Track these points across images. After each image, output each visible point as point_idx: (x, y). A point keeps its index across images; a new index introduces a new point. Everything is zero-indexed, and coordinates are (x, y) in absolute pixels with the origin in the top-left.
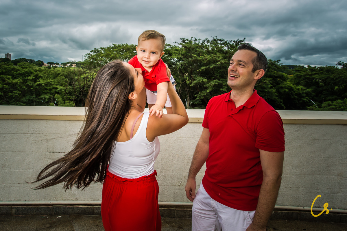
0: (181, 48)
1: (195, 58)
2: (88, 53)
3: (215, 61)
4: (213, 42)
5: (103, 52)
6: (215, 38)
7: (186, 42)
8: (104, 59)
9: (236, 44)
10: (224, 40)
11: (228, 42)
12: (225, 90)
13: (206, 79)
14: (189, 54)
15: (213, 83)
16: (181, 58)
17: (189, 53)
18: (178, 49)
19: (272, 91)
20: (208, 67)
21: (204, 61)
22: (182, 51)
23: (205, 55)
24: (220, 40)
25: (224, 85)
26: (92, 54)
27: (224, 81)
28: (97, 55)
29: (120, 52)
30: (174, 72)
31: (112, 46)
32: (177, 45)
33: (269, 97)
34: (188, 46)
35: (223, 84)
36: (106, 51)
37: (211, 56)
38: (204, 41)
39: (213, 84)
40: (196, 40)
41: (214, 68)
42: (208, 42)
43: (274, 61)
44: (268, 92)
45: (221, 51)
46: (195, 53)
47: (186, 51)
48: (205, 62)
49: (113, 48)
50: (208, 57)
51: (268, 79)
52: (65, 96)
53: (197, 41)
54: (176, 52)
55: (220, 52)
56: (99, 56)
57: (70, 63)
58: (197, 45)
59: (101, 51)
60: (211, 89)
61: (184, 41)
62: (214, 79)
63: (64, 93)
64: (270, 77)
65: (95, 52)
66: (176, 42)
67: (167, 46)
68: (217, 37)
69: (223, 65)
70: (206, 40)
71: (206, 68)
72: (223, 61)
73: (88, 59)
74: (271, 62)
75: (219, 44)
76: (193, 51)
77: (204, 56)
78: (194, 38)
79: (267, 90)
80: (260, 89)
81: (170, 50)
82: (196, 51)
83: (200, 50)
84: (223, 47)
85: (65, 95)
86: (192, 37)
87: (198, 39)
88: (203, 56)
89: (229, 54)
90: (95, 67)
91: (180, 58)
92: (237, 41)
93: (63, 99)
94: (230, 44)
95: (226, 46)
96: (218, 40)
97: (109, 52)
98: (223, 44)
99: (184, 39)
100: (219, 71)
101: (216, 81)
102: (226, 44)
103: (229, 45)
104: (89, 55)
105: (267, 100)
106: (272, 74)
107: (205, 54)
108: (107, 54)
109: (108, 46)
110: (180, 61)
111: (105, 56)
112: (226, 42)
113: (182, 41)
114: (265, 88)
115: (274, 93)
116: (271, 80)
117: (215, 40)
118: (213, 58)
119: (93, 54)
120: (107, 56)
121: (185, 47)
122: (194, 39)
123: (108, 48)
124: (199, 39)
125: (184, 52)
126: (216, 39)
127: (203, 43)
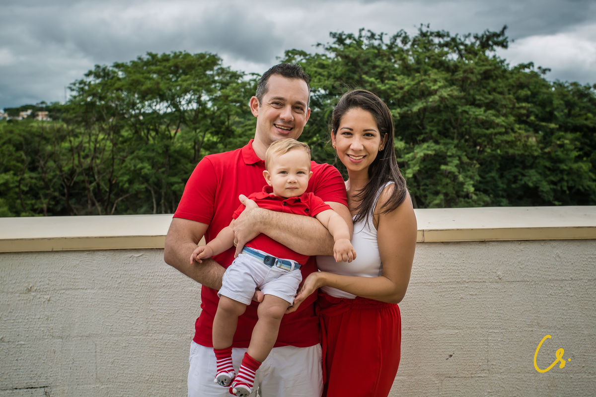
0: (333, 61)
1: (371, 86)
2: (80, 79)
3: (425, 94)
4: (419, 40)
5: (121, 74)
6: (424, 29)
7: (348, 41)
8: (124, 94)
9: (481, 42)
10: (448, 35)
11: (460, 39)
12: (454, 170)
13: (401, 140)
14: (356, 77)
15: (420, 151)
16: (333, 87)
17: (354, 72)
18: (325, 63)
19: (581, 167)
20: (405, 109)
21: (396, 93)
22: (335, 67)
23: (399, 78)
24: (439, 35)
25: (450, 156)
26: (90, 82)
27: (449, 146)
28: (106, 84)
29: (168, 74)
30: (317, 125)
31: (146, 57)
32: (321, 51)
33: (571, 183)
34: (352, 53)
35: (449, 154)
36: (130, 72)
37: (413, 80)
38: (395, 38)
39: (422, 154)
40: (373, 36)
41: (424, 110)
42: (405, 41)
43: (585, 87)
44: (570, 172)
45: (441, 65)
46: (372, 71)
47: (347, 68)
48: (399, 96)
49: (147, 63)
50: (406, 82)
51: (570, 136)
52: (19, 201)
53: (376, 39)
54: (320, 70)
55: (438, 68)
56: (111, 86)
57: (30, 109)
58: (376, 51)
59: (114, 72)
60: (417, 168)
61: (340, 40)
62: (424, 141)
63: (16, 193)
64: (575, 129)
65: (97, 76)
66: (319, 45)
67: (296, 57)
68: (428, 27)
69: (447, 103)
70: (400, 36)
71: (402, 112)
72: (445, 93)
73: (80, 95)
74: (578, 90)
75: (435, 44)
76: (366, 69)
77: (396, 80)
78: (369, 31)
79: (566, 165)
80: (548, 164)
81: (305, 66)
82: (374, 67)
83: (383, 65)
84: (447, 53)
85: (17, 199)
86: (363, 29)
87: (377, 33)
88: (393, 79)
89: (461, 72)
90: (101, 119)
91: (331, 87)
92: (483, 37)
93: (14, 210)
94: (466, 45)
95: (455, 52)
96: (432, 34)
97: (138, 76)
98: (447, 45)
99: (341, 35)
100: (435, 120)
101: (428, 147)
102: (454, 44)
103: (462, 47)
104: (82, 86)
105: (568, 192)
106: (581, 121)
107: (398, 75)
108: (133, 80)
109: (135, 59)
110: (331, 95)
111: (127, 86)
112: (454, 40)
113: (335, 40)
114: (561, 161)
115: (586, 172)
116: (577, 139)
117: (424, 35)
118: (418, 83)
119: (92, 83)
120: (133, 86)
121: (345, 57)
122: (369, 34)
123: (134, 64)
124: (382, 34)
125: (340, 70)
126: (427, 32)
127: (392, 44)
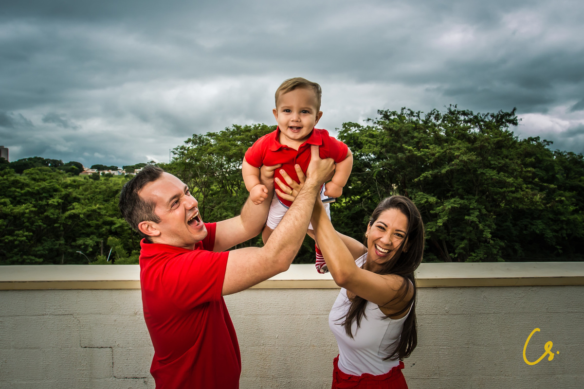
0: (381, 132)
1: (409, 152)
2: (181, 145)
3: (451, 158)
4: (448, 117)
5: (212, 142)
6: (453, 109)
7: (392, 117)
8: (214, 157)
9: (496, 120)
10: (472, 114)
11: (480, 117)
12: (475, 219)
13: (434, 196)
14: (398, 145)
15: (448, 205)
16: (381, 153)
17: (397, 142)
18: (374, 133)
19: (577, 219)
20: (436, 171)
21: (429, 159)
22: (383, 137)
23: (431, 147)
24: (464, 113)
25: (472, 209)
26: (189, 148)
27: (472, 201)
28: (200, 149)
29: (249, 142)
30: (367, 182)
31: (232, 129)
32: (371, 124)
33: (569, 232)
34: (396, 126)
35: (471, 207)
36: (220, 140)
37: (442, 149)
38: (429, 115)
39: (450, 207)
40: (412, 113)
41: (451, 172)
42: (437, 117)
43: (578, 156)
44: (568, 222)
45: (463, 136)
46: (411, 141)
47: (391, 138)
48: (431, 161)
49: (233, 133)
50: (437, 150)
51: (567, 194)
52: (131, 240)
53: (414, 116)
54: (371, 139)
55: (462, 140)
56: (205, 150)
57: (142, 167)
58: (414, 126)
59: (208, 140)
60: (446, 218)
61: (386, 116)
62: (453, 196)
63: (129, 234)
64: (571, 189)
65: (194, 143)
66: (369, 120)
67: (351, 128)
68: (456, 107)
69: (469, 166)
70: (433, 114)
71: (433, 173)
72: (465, 158)
73: (180, 158)
74: (574, 159)
75: (461, 121)
76: (406, 139)
77: (429, 149)
78: (409, 110)
79: (565, 217)
80: (551, 216)
81: (358, 136)
82: (413, 138)
83: (420, 136)
84: (470, 128)
85: (130, 238)
86: (405, 108)
87: (416, 111)
88: (427, 147)
89: (479, 142)
90: (195, 176)
91: (379, 153)
92: (498, 116)
93: (127, 247)
94: (485, 122)
95: (476, 126)
96: (459, 112)
97: (227, 144)
98: (470, 121)
99: (386, 112)
100: (461, 180)
101: (454, 201)
102: (476, 120)
103: (482, 123)
104: (182, 151)
105: (567, 238)
106: (576, 182)
107: (431, 144)
108: (222, 146)
109: (224, 130)
110: (378, 159)
111: (217, 151)
112: (476, 117)
113: (382, 116)
114: (562, 214)
115: (581, 223)
116: (573, 197)
117: (451, 113)
118: (445, 152)
119: (191, 148)
120: (222, 151)
121: (390, 130)
122: (409, 112)
123: (224, 133)
124: (419, 112)
125: (387, 139)
126: (455, 111)
127: (427, 120)
